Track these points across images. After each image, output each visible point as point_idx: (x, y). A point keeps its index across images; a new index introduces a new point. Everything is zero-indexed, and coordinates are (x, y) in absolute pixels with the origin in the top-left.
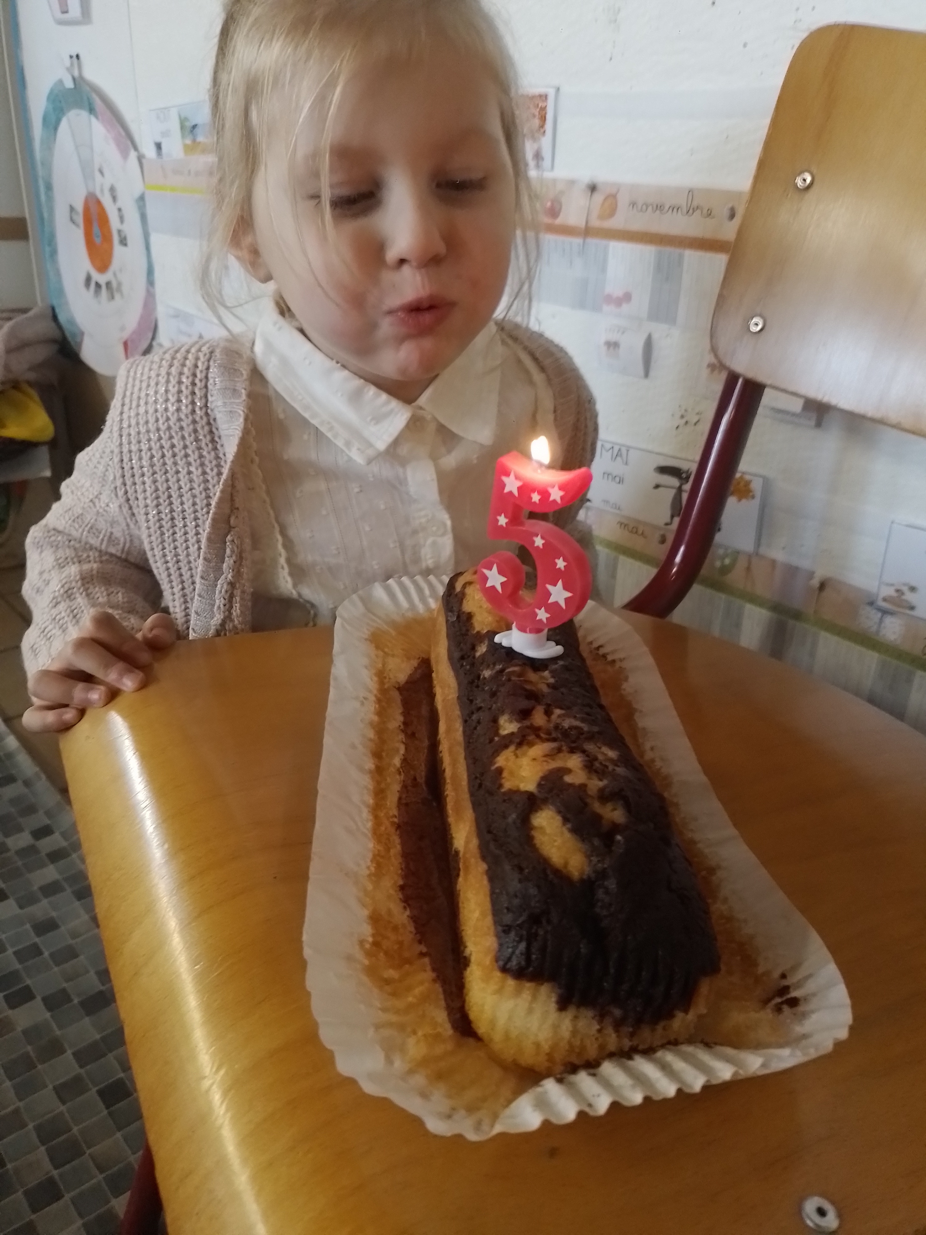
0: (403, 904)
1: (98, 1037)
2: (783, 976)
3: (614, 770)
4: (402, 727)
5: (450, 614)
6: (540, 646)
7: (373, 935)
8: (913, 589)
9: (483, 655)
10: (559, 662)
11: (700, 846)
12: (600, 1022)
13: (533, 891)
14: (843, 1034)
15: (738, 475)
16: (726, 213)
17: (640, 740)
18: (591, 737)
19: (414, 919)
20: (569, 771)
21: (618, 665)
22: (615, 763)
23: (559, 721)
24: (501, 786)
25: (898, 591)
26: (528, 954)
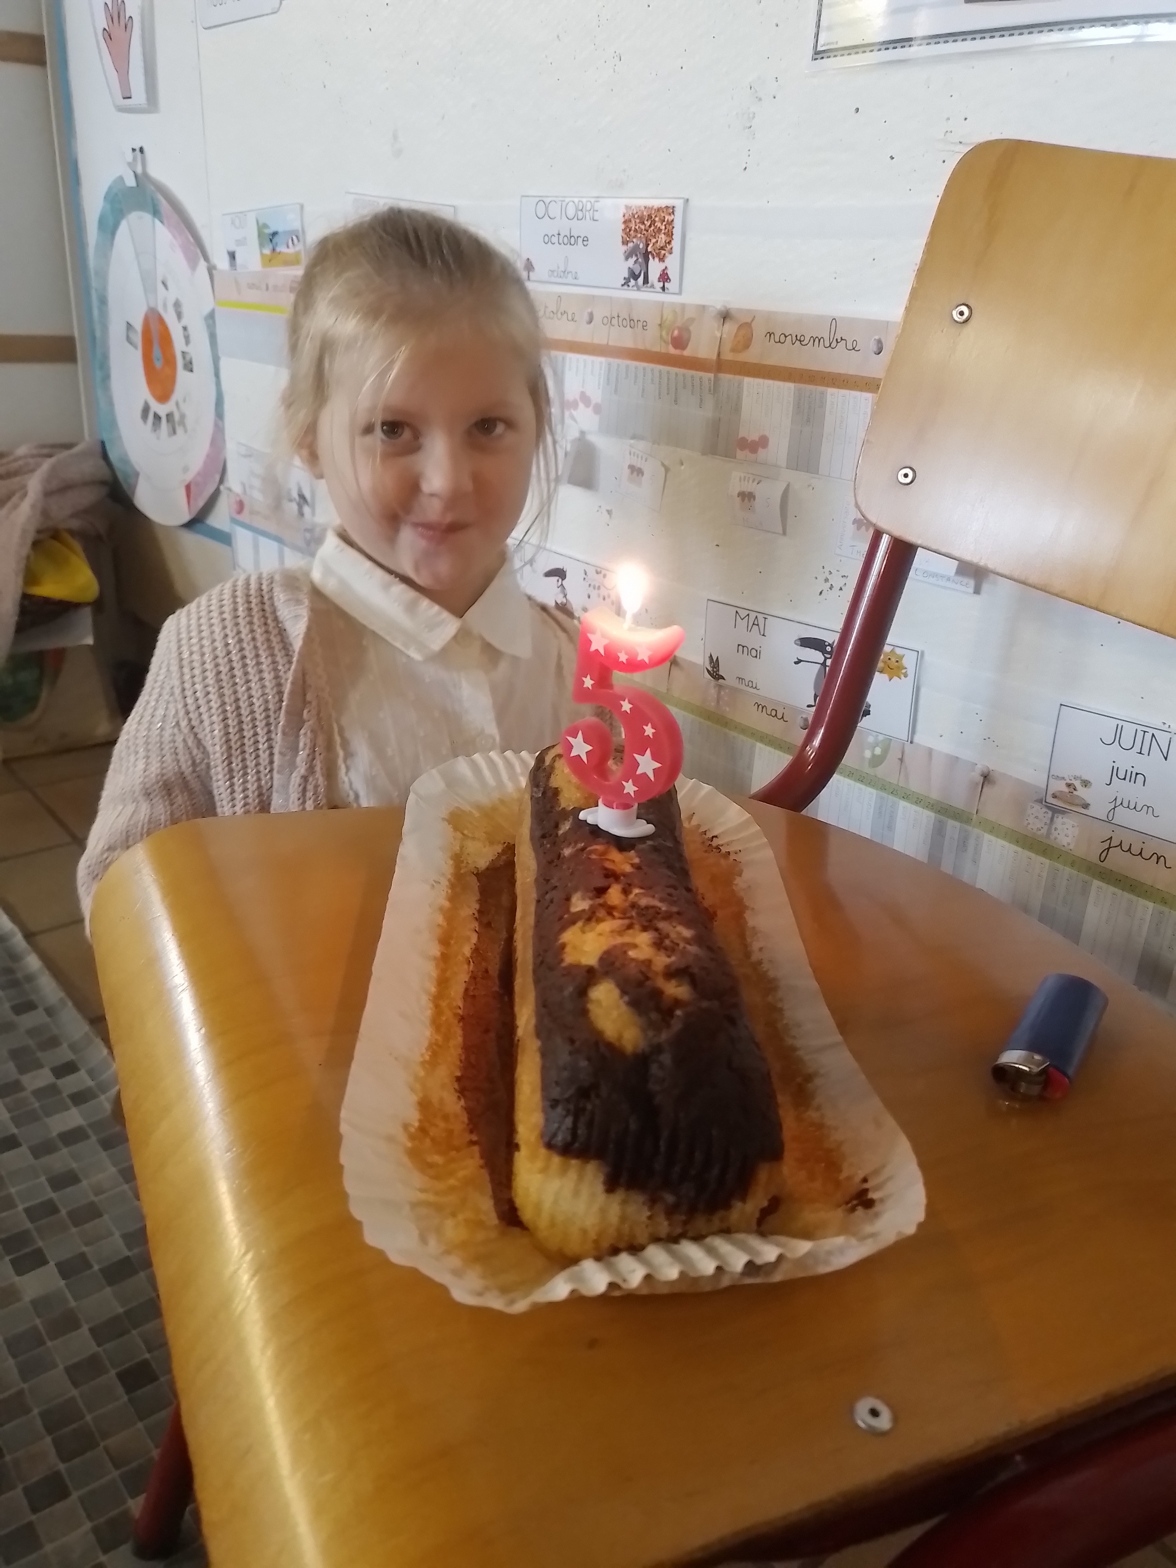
0: (458, 1094)
1: (121, 1310)
2: (865, 1180)
3: (685, 948)
4: (477, 915)
5: (535, 789)
6: (628, 824)
7: (420, 1121)
8: (1086, 784)
9: (565, 834)
10: (647, 841)
11: (800, 1053)
12: (651, 1208)
13: (583, 1063)
14: (911, 1230)
15: (887, 649)
16: (873, 347)
17: (749, 940)
18: (668, 917)
19: (468, 1110)
20: (635, 946)
21: (732, 857)
22: (688, 941)
23: (636, 899)
24: (562, 960)
25: (1069, 785)
26: (574, 1130)
